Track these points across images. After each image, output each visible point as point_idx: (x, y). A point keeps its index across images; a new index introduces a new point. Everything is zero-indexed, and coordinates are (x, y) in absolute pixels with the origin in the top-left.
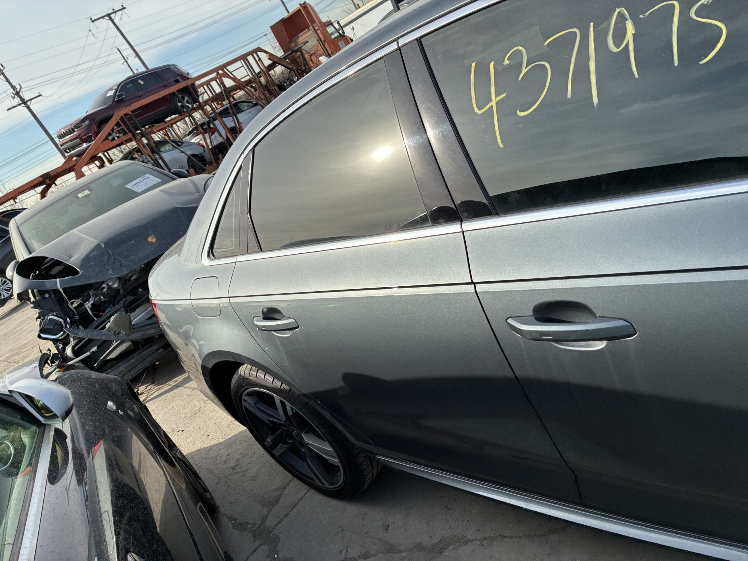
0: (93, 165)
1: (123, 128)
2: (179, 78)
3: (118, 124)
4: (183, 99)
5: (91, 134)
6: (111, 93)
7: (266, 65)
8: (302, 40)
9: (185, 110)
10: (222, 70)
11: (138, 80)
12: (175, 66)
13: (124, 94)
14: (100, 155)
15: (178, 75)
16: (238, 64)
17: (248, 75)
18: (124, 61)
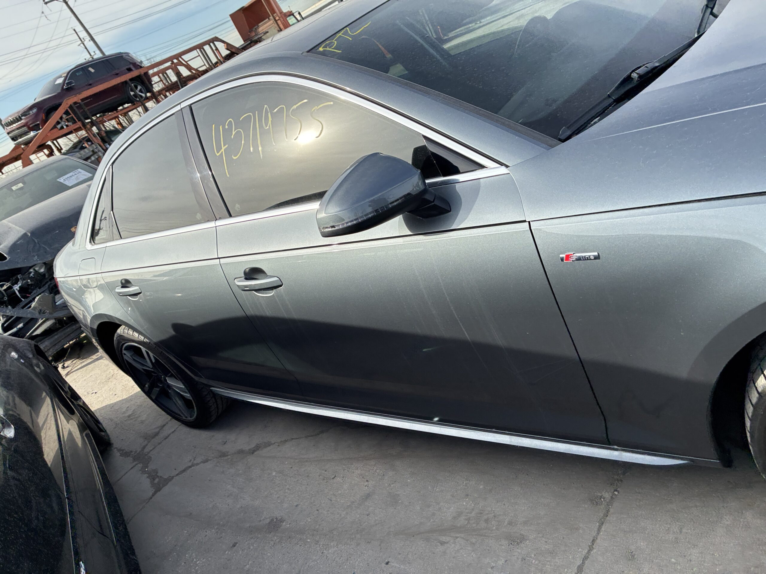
0: (42, 153)
1: (72, 117)
2: (132, 67)
3: (67, 113)
4: (136, 88)
5: (38, 122)
6: (60, 81)
7: (223, 55)
8: (263, 30)
9: (138, 99)
10: (177, 59)
11: (88, 68)
12: (127, 54)
13: (73, 81)
14: (49, 143)
15: (131, 63)
16: (194, 53)
17: (205, 65)
18: (80, 42)
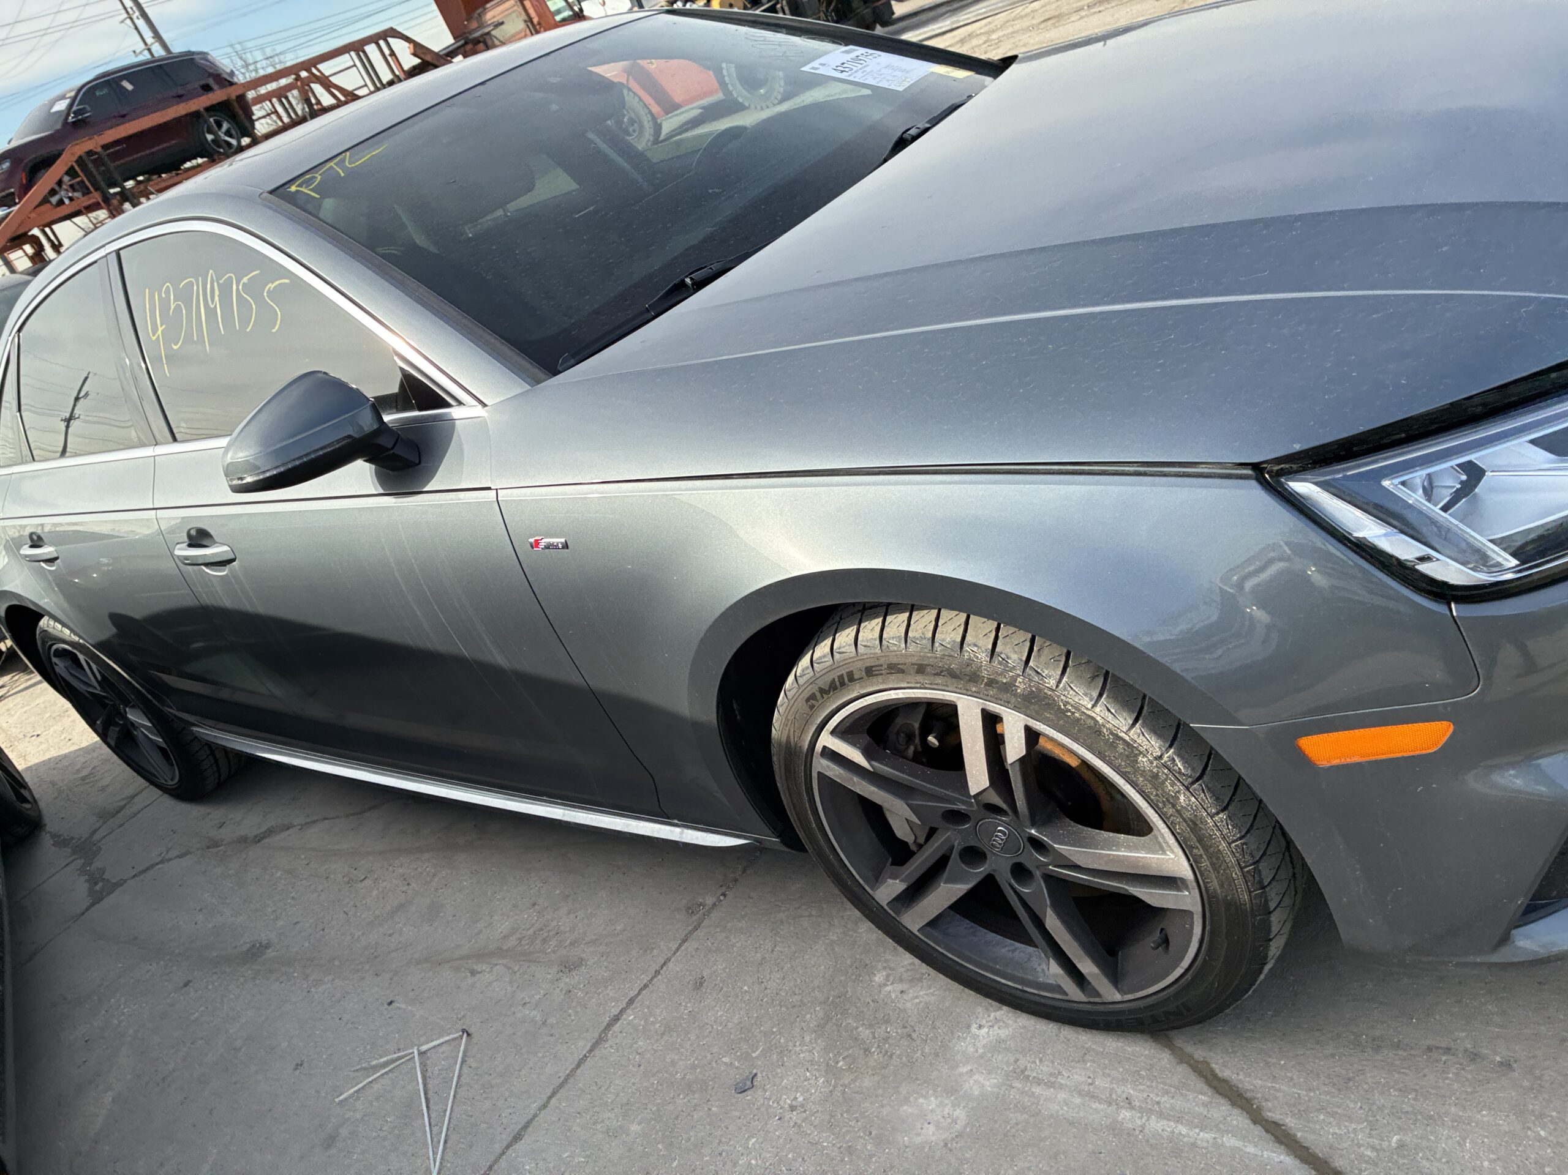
0: (20, 253)
1: (82, 181)
2: (211, 82)
3: (71, 172)
4: (219, 126)
5: (12, 190)
6: (62, 106)
7: (406, 67)
8: (494, 17)
9: (222, 150)
10: (309, 71)
11: (121, 81)
12: (204, 55)
13: (89, 109)
14: (36, 232)
15: (210, 75)
16: (345, 60)
17: (366, 85)
18: (125, 15)
